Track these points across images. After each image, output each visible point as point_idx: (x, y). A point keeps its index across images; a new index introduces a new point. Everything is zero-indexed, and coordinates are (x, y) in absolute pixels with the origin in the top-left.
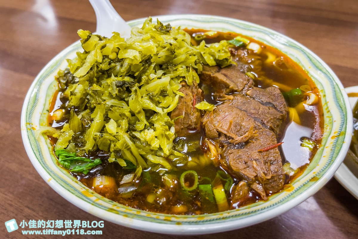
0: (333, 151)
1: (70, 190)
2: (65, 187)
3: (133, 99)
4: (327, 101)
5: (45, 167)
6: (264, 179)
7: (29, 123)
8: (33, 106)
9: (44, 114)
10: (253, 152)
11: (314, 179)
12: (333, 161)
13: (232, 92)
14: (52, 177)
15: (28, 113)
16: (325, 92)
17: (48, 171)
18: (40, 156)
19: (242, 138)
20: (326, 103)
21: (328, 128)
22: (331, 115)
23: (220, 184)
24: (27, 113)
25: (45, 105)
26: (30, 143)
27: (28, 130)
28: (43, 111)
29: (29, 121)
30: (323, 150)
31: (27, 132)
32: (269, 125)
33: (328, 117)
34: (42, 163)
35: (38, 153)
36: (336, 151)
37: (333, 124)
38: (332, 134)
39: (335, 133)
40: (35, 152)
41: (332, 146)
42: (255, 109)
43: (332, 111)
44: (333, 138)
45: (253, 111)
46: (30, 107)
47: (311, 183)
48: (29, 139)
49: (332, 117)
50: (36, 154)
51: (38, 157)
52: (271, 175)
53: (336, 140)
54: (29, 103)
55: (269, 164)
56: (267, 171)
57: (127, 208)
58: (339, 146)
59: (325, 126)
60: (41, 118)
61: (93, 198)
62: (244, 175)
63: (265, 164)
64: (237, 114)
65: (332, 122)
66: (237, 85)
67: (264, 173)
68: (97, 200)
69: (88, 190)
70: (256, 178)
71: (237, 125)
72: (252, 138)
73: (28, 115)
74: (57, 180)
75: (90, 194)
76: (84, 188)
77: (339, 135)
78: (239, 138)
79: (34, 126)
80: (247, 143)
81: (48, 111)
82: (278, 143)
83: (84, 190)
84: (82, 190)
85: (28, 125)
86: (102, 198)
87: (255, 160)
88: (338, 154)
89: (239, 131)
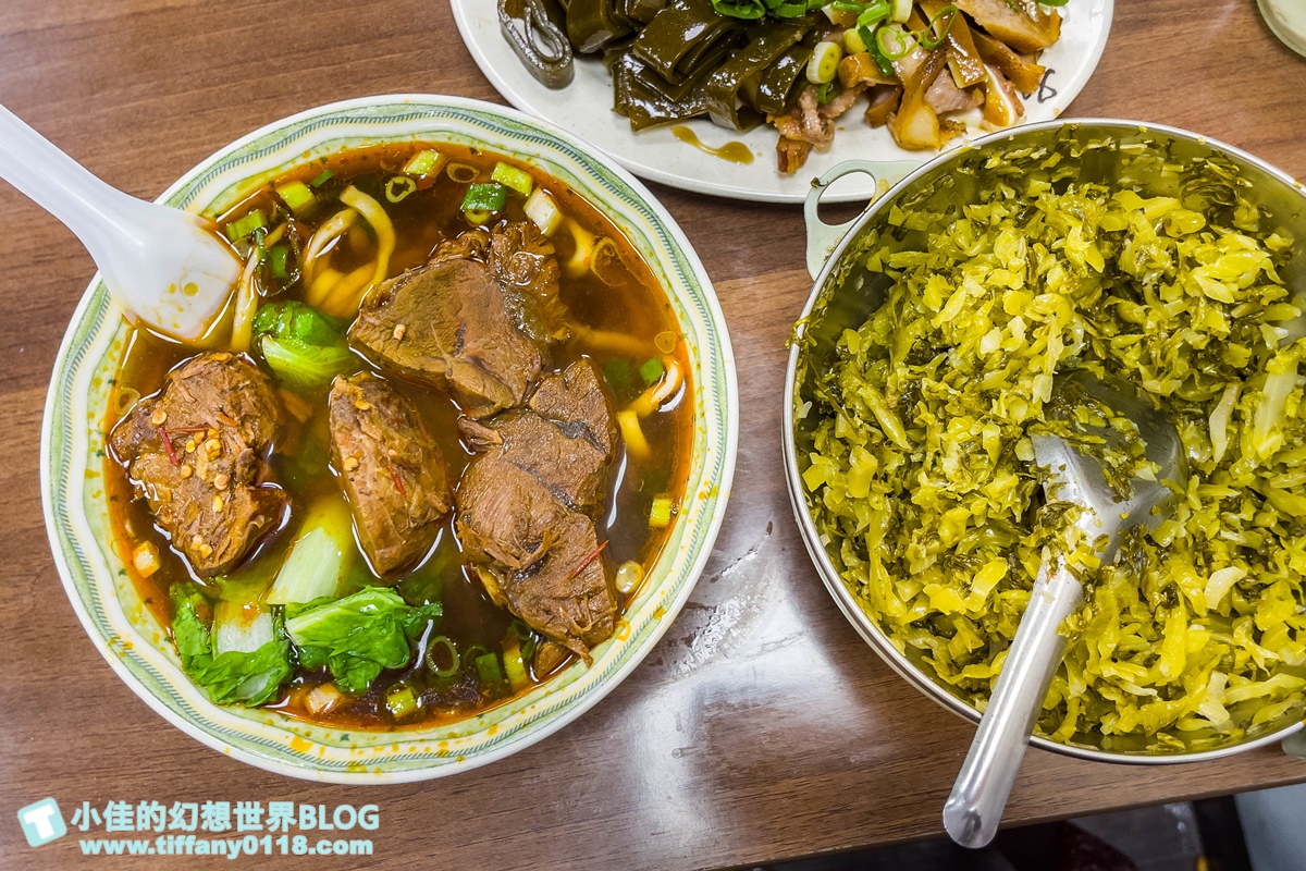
0: (696, 535)
4: (702, 384)
5: (205, 729)
6: (581, 633)
7: (114, 640)
8: (90, 589)
9: (121, 587)
11: (659, 612)
13: (500, 415)
14: (229, 743)
15: (94, 614)
16: (699, 356)
18: (182, 706)
19: (536, 556)
20: (700, 389)
21: (699, 462)
22: (706, 427)
23: (515, 644)
24: (90, 615)
25: (107, 563)
26: (145, 686)
27: (123, 659)
28: (114, 584)
29: (110, 635)
31: (124, 663)
32: (581, 502)
33: (701, 430)
34: (193, 721)
37: (705, 456)
38: (702, 487)
39: (706, 483)
41: (696, 523)
42: (551, 459)
43: (707, 416)
44: (701, 495)
46: (86, 596)
47: (654, 622)
48: (139, 680)
49: (706, 432)
50: (171, 706)
52: (591, 624)
53: (704, 506)
54: (79, 588)
56: (584, 615)
57: (374, 743)
58: (704, 527)
59: (695, 455)
60: (123, 604)
61: (314, 751)
62: (549, 634)
63: (579, 604)
64: (518, 489)
65: (705, 449)
66: (510, 389)
67: (578, 623)
68: (322, 750)
69: (297, 730)
70: (568, 634)
71: (523, 523)
72: (552, 550)
73: (97, 621)
74: (240, 745)
75: (305, 741)
76: (288, 730)
77: (709, 494)
78: (528, 558)
79: (125, 639)
80: (546, 558)
81: (122, 572)
82: (599, 544)
83: (292, 736)
84: (287, 740)
85: (115, 647)
86: (328, 736)
87: (563, 599)
88: (700, 549)
89: (526, 537)
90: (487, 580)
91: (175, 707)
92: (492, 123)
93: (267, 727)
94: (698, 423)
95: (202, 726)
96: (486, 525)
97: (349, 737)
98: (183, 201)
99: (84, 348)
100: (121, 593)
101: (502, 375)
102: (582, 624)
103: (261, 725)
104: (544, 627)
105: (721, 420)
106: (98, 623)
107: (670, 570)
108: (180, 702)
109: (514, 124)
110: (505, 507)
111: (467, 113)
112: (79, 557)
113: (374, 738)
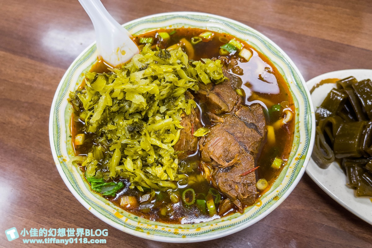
0: (294, 172)
1: (107, 215)
2: (102, 213)
3: (143, 141)
4: (299, 121)
5: (84, 198)
6: (242, 198)
7: (60, 156)
8: (58, 137)
9: (68, 141)
10: (236, 176)
11: (276, 198)
12: (291, 183)
13: (223, 113)
14: (91, 206)
15: (56, 145)
16: (299, 111)
17: (87, 200)
18: (77, 187)
19: (229, 164)
20: (298, 122)
21: (295, 148)
22: (300, 135)
23: (212, 198)
24: (55, 145)
25: (66, 132)
26: (66, 176)
27: (61, 164)
28: (66, 139)
29: (59, 154)
30: (287, 168)
31: (61, 165)
32: (250, 150)
33: (297, 136)
34: (80, 194)
35: (75, 184)
36: (296, 174)
37: (299, 145)
38: (297, 156)
39: (299, 155)
40: (73, 184)
41: (294, 168)
42: (241, 133)
43: (301, 132)
44: (296, 159)
45: (239, 135)
46: (56, 139)
47: (273, 201)
48: (65, 173)
49: (299, 137)
50: (74, 186)
51: (76, 189)
52: (247, 196)
53: (298, 162)
54: (54, 135)
55: (247, 185)
56: (245, 192)
57: (148, 223)
58: (298, 169)
59: (293, 145)
60: (67, 147)
61: (124, 219)
62: (229, 195)
63: (244, 187)
64: (226, 139)
65: (299, 143)
66: (228, 106)
67: (242, 194)
68: (127, 220)
69: (118, 210)
70: (237, 197)
71: (226, 151)
72: (236, 164)
73: (57, 148)
74: (95, 208)
75: (120, 214)
76: (115, 209)
77: (301, 158)
78: (226, 164)
79: (64, 158)
80: (233, 166)
81: (70, 137)
82: (255, 167)
83: (116, 211)
84: (114, 212)
85: (60, 159)
86: (129, 215)
87: (237, 183)
88: (296, 177)
89: (227, 156)
90: (206, 169)
91: (75, 187)
92: (235, 27)
93: (107, 205)
94: (296, 134)
95: (83, 197)
96: (211, 149)
97: (138, 218)
98: (129, 28)
99: (83, 62)
100: (68, 143)
101: (226, 101)
102: (243, 194)
103: (105, 204)
104: (227, 192)
105: (308, 133)
106: (57, 149)
107: (281, 184)
108: (77, 185)
109: (242, 28)
110: (220, 144)
111: (227, 23)
112: (58, 125)
113: (148, 221)
